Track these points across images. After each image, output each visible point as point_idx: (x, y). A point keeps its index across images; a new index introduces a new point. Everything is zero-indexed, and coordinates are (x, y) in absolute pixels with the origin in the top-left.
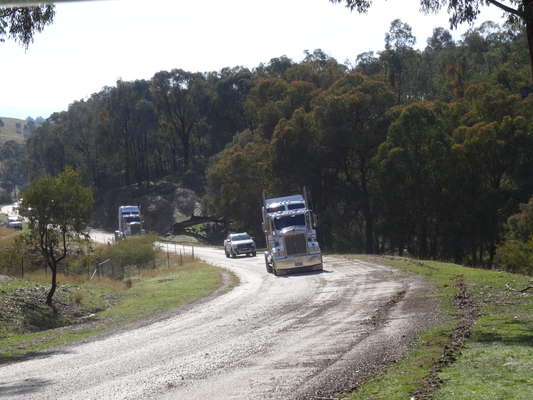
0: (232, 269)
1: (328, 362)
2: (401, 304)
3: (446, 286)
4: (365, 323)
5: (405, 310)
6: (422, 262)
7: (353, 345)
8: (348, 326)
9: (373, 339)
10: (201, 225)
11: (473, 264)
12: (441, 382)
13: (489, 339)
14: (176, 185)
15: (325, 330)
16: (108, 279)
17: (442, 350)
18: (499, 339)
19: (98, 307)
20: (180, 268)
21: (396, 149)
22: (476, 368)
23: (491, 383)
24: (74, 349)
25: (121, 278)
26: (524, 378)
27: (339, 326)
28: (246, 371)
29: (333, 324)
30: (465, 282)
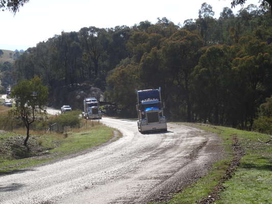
0: (119, 129)
1: (167, 177)
2: (204, 148)
3: (228, 139)
4: (186, 157)
5: (207, 151)
6: (215, 126)
7: (179, 168)
8: (178, 159)
9: (190, 166)
10: (103, 106)
11: (242, 128)
12: (224, 188)
13: (249, 167)
14: (91, 86)
15: (166, 160)
16: (55, 133)
17: (225, 172)
18: (254, 167)
19: (50, 147)
20: (92, 128)
21: (204, 69)
22: (242, 181)
23: (250, 189)
24: (38, 168)
25: (62, 133)
26: (266, 187)
27: (173, 159)
28: (125, 181)
29: (170, 158)
30: (238, 137)
